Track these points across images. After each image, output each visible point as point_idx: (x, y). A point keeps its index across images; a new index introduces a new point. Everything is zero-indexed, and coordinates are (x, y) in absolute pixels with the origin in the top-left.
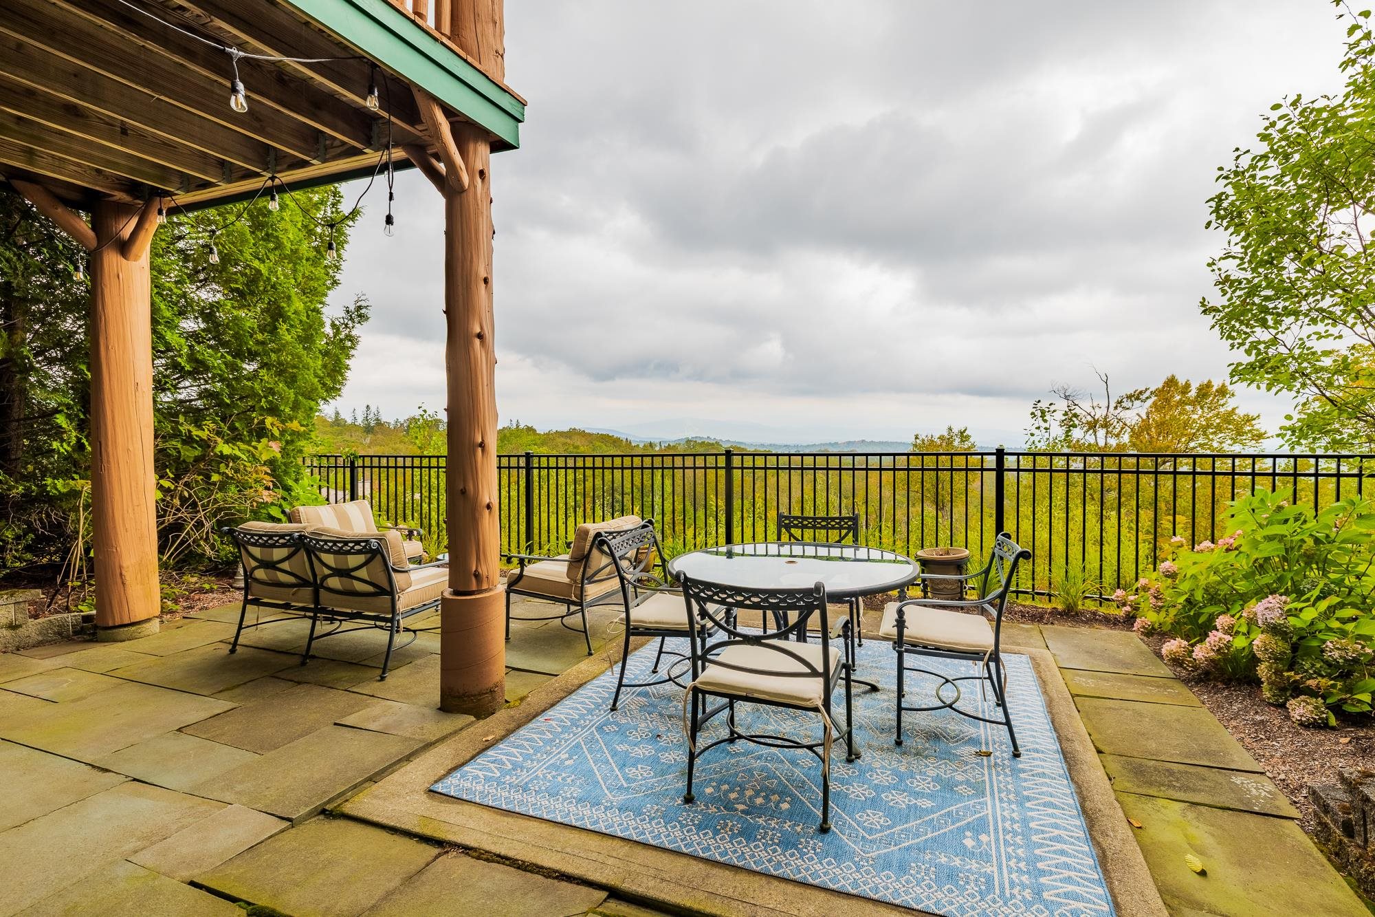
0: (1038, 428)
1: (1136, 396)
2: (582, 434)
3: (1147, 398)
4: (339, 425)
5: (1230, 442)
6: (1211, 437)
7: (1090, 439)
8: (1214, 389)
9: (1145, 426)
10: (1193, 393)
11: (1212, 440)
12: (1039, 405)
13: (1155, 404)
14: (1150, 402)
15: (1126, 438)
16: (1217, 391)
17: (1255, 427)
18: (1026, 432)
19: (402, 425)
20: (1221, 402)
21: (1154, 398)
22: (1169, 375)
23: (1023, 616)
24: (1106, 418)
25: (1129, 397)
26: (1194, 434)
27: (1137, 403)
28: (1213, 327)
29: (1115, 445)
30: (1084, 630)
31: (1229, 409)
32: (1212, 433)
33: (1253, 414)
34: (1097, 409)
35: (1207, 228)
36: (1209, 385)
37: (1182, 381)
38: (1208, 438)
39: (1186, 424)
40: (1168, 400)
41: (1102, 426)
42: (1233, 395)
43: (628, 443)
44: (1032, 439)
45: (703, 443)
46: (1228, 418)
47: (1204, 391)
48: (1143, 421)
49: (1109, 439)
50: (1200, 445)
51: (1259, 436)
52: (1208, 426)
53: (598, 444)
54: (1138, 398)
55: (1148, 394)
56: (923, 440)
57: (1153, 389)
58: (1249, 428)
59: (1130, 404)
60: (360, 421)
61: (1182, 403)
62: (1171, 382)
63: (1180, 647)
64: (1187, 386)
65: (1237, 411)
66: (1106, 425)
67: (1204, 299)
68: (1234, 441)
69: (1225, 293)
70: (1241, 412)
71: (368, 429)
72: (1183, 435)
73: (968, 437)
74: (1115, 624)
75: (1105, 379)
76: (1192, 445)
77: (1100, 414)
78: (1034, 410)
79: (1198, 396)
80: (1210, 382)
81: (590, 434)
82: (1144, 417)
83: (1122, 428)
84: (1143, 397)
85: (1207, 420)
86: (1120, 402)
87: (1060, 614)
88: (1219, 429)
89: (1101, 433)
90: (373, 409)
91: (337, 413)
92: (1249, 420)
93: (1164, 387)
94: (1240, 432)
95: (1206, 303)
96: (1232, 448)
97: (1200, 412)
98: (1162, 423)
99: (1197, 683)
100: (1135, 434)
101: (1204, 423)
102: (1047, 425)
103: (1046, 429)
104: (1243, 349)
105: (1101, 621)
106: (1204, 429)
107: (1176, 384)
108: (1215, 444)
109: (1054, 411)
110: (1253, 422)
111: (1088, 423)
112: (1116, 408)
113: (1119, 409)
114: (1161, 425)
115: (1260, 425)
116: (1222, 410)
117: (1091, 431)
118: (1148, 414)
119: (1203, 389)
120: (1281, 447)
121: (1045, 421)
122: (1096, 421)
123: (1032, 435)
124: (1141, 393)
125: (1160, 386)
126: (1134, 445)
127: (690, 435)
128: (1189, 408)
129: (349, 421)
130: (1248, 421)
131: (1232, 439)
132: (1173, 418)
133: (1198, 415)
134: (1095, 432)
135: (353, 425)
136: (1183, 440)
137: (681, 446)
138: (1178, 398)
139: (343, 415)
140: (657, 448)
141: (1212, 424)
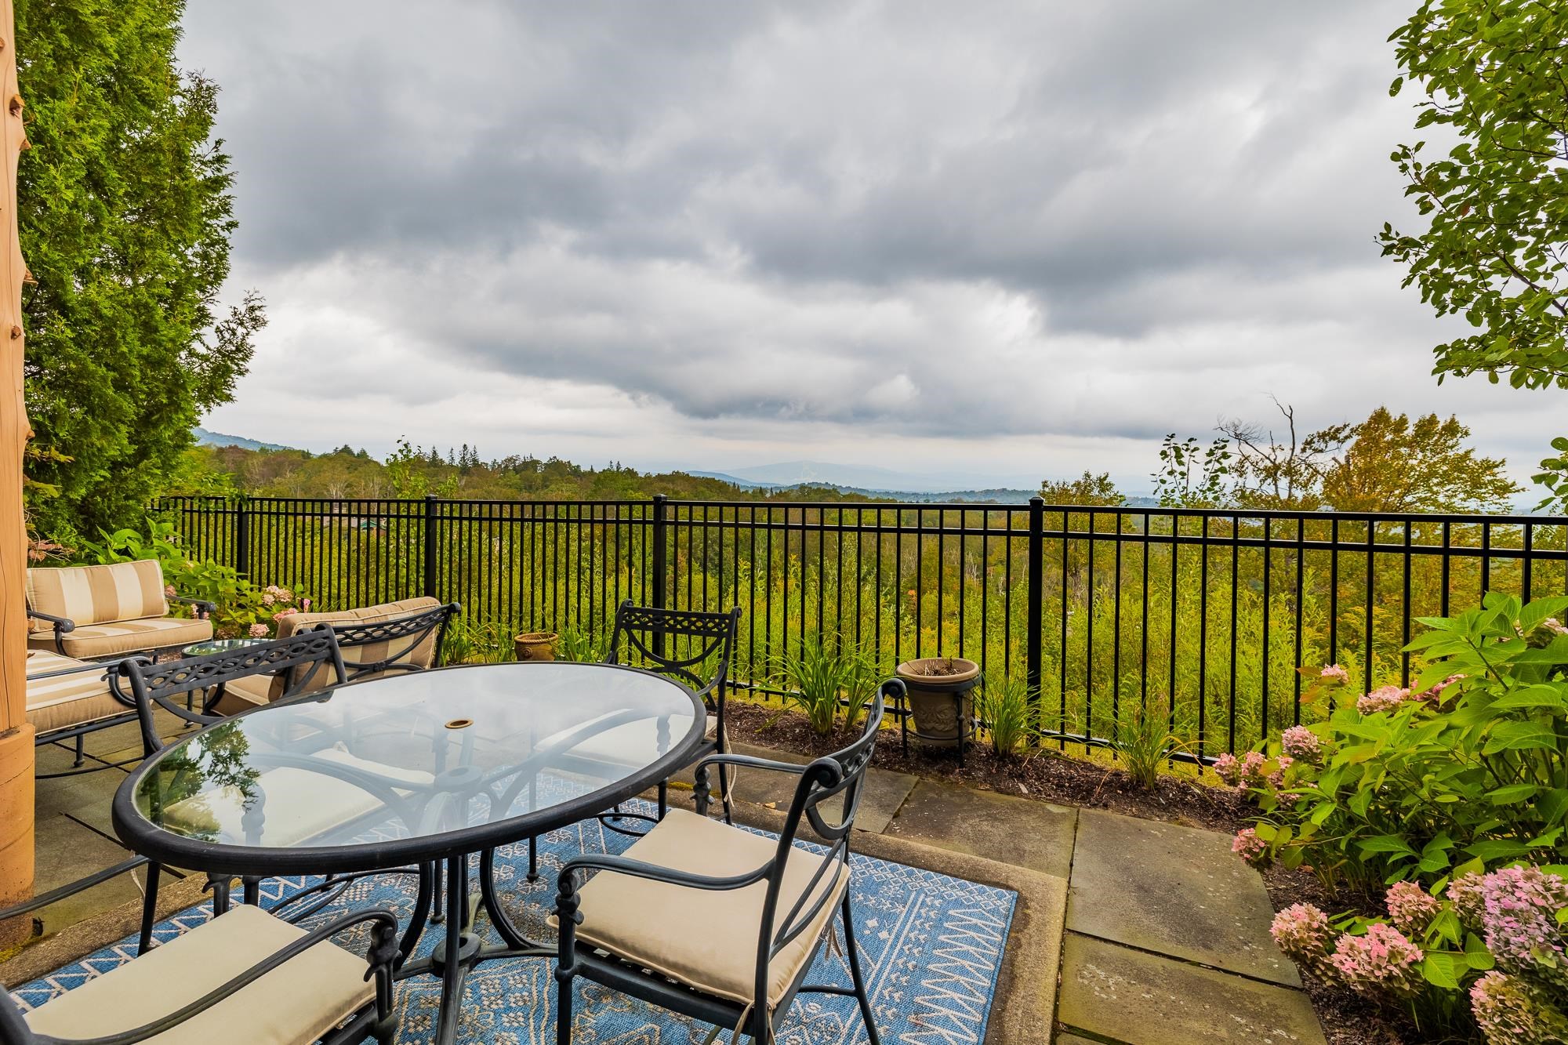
0: (1171, 473)
1: (1332, 435)
2: (685, 478)
3: (1346, 437)
4: (436, 466)
5: (1462, 495)
6: (1435, 489)
7: (1269, 489)
8: (1440, 426)
9: (1345, 473)
10: (1410, 431)
11: (1437, 493)
12: (1173, 441)
13: (1357, 444)
14: (1351, 442)
15: (1317, 488)
16: (1443, 428)
17: (1499, 477)
18: (1154, 478)
19: (499, 466)
20: (1450, 443)
21: (1355, 438)
22: (1378, 408)
23: (1060, 786)
24: (1289, 463)
25: (1322, 436)
26: (1412, 484)
27: (1333, 444)
28: (1408, 281)
29: (1300, 498)
30: (1158, 826)
31: (1461, 452)
32: (1437, 485)
33: (1496, 458)
34: (1278, 452)
35: (1393, 93)
36: (1433, 420)
37: (1395, 415)
38: (1431, 490)
39: (1400, 472)
40: (1376, 441)
41: (1285, 474)
42: (1467, 434)
43: (736, 489)
44: (1164, 487)
45: (819, 489)
46: (1460, 464)
47: (1426, 427)
48: (1341, 466)
49: (1293, 490)
50: (1420, 499)
51: (1504, 489)
52: (1432, 474)
53: (702, 489)
54: (1334, 438)
55: (1347, 432)
56: (1053, 488)
57: (1353, 425)
58: (1489, 478)
59: (1323, 446)
60: (457, 462)
61: (1393, 444)
62: (1381, 417)
63: (1309, 928)
64: (1403, 422)
65: (1472, 455)
66: (1290, 472)
67: (1388, 227)
68: (1469, 495)
69: (1426, 208)
70: (1478, 456)
71: (464, 470)
72: (1396, 486)
73: (1110, 485)
74: (1217, 816)
75: (1288, 412)
76: (1408, 499)
77: (1282, 457)
78: (1165, 448)
79: (1417, 435)
80: (1433, 416)
81: (694, 479)
82: (1343, 461)
83: (1313, 475)
84: (1341, 436)
85: (1429, 466)
86: (1309, 443)
87: (1123, 787)
88: (1446, 479)
89: (1284, 482)
90: (470, 449)
91: (435, 452)
92: (1488, 466)
93: (1370, 423)
94: (1477, 484)
95: (1393, 234)
96: (1466, 504)
97: (1420, 456)
98: (1367, 471)
99: (1345, 1013)
100: (1331, 483)
101: (1426, 470)
102: (1184, 469)
103: (1183, 474)
104: (1462, 312)
105: (1193, 807)
106: (1426, 478)
107: (1388, 418)
108: (1441, 499)
109: (1196, 449)
110: (1496, 470)
111: (1266, 469)
112: (1304, 450)
113: (1309, 452)
114: (1366, 472)
115: (1505, 474)
116: (1451, 453)
117: (1270, 480)
118: (1347, 458)
119: (1424, 425)
120: (1545, 503)
121: (1181, 463)
122: (1277, 467)
123: (1163, 482)
124: (1338, 430)
125: (1365, 421)
126: (1328, 498)
127: (807, 480)
128: (1404, 450)
129: (447, 461)
130: (1489, 468)
131: (1466, 492)
132: (1384, 465)
133: (1417, 461)
134: (1275, 481)
135: (451, 466)
136: (1397, 492)
137: (794, 493)
138: (1389, 437)
139: (440, 456)
140: (768, 495)
141: (1436, 472)
